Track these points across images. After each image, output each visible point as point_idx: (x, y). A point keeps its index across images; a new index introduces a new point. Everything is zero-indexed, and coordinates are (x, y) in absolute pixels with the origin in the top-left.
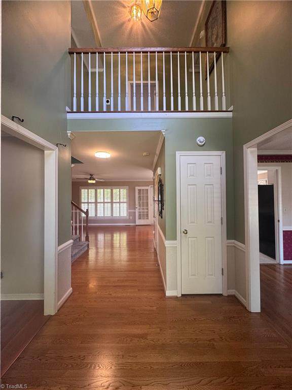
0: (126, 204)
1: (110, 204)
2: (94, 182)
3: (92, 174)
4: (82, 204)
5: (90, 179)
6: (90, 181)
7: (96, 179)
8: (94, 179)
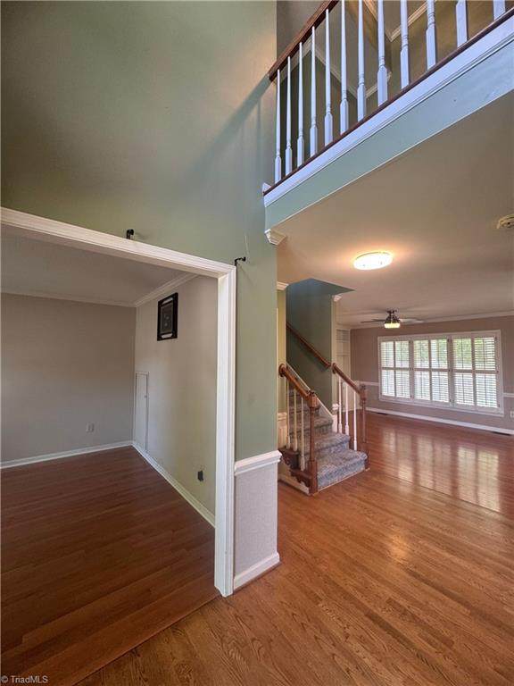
0: (493, 376)
1: (446, 374)
2: (397, 325)
3: (391, 309)
4: (384, 372)
5: (388, 321)
6: (388, 326)
7: (401, 320)
8: (396, 320)
